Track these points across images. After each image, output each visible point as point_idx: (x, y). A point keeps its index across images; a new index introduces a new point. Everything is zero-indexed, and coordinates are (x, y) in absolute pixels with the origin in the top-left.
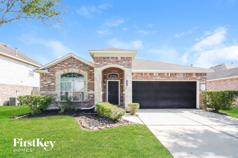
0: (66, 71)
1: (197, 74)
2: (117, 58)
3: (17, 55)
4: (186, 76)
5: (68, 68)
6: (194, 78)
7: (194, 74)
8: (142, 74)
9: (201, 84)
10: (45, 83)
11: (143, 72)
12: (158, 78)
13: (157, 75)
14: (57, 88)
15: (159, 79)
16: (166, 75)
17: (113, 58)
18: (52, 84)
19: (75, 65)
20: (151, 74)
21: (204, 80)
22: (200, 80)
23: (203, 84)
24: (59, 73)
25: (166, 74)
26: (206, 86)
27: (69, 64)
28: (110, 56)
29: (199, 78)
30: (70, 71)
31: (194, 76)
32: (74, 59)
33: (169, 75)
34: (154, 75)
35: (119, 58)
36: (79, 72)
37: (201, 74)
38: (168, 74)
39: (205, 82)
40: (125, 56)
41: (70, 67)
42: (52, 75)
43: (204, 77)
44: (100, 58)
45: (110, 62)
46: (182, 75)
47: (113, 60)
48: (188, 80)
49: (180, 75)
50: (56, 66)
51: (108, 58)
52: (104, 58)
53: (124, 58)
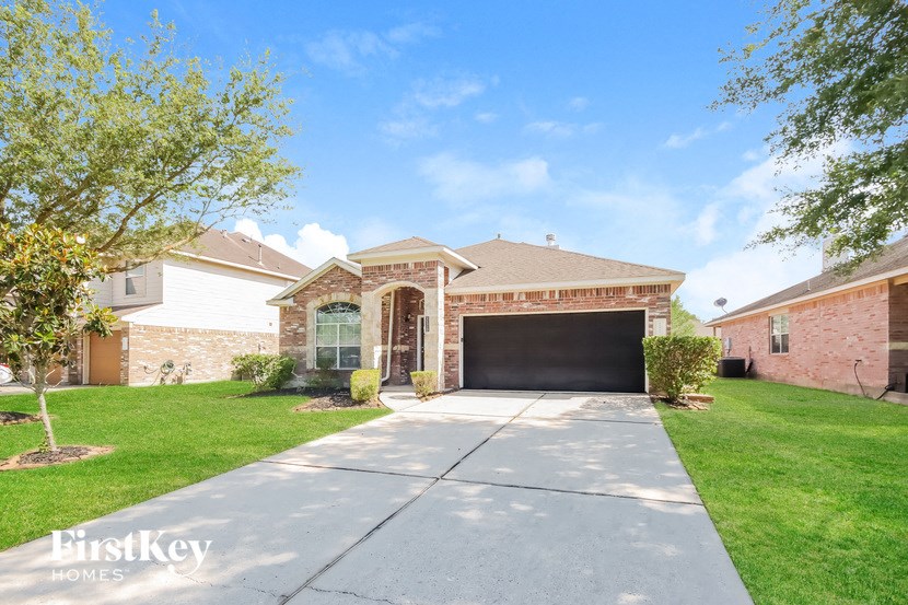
0: (326, 299)
1: (640, 290)
2: (406, 265)
3: (260, 263)
4: (604, 295)
5: (330, 291)
6: (631, 302)
7: (631, 289)
8: (483, 297)
9: (653, 317)
10: (288, 328)
11: (487, 293)
12: (525, 305)
13: (523, 298)
14: (309, 339)
15: (528, 309)
16: (547, 297)
17: (397, 266)
18: (301, 330)
19: (344, 283)
20: (508, 296)
21: (663, 307)
22: (651, 304)
23: (659, 317)
24: (313, 305)
25: (548, 294)
26: (669, 323)
27: (333, 282)
28: (392, 263)
29: (646, 300)
30: (335, 298)
31: (630, 295)
32: (342, 269)
33: (557, 296)
34: (515, 298)
35: (411, 266)
36: (351, 299)
37: (652, 289)
38: (552, 293)
39: (666, 310)
40: (424, 260)
41: (334, 290)
42: (301, 309)
43: (662, 295)
44: (372, 268)
45: (392, 276)
46: (594, 293)
47: (399, 271)
48: (612, 307)
49: (588, 295)
50: (307, 288)
51: (388, 267)
52: (380, 268)
53: (421, 264)
